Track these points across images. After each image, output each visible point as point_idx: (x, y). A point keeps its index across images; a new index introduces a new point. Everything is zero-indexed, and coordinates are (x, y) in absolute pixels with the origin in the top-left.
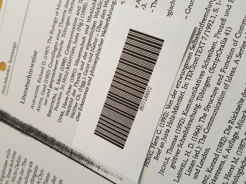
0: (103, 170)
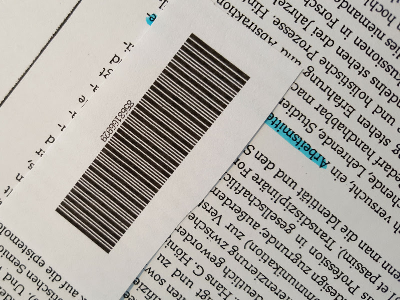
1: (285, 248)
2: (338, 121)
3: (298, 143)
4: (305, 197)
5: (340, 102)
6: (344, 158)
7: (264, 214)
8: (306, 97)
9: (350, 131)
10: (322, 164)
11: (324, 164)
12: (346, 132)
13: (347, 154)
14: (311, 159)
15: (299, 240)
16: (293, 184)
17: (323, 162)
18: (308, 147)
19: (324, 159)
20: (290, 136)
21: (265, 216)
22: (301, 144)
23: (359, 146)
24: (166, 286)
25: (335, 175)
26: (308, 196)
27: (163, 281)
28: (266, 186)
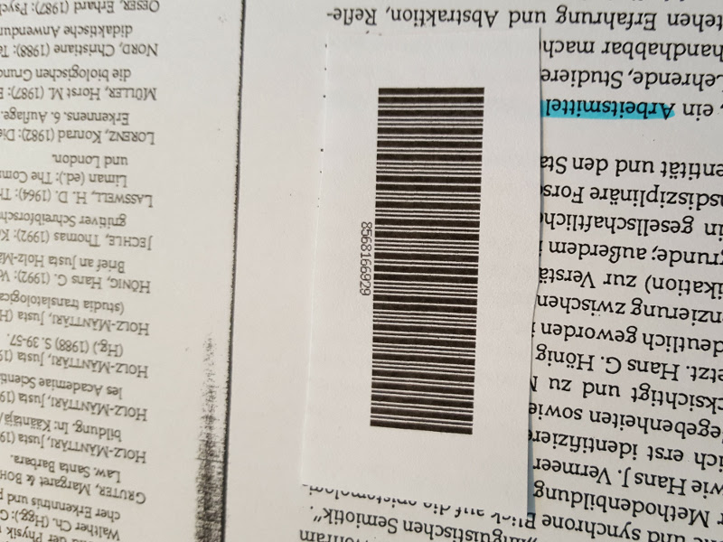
0: (210, 403)
1: (700, 255)
2: (645, 45)
3: (615, 111)
4: (674, 171)
5: (628, 19)
6: (687, 83)
7: (639, 230)
8: (582, 48)
9: (669, 45)
10: (664, 113)
11: (667, 112)
12: (665, 50)
13: (688, 75)
14: (645, 117)
15: (710, 230)
16: (647, 166)
17: (664, 110)
18: (631, 105)
19: (662, 105)
20: (598, 110)
21: (642, 232)
22: (619, 108)
23: (696, 54)
24: (586, 415)
25: (691, 113)
26: (678, 166)
27: (578, 412)
28: (615, 195)
